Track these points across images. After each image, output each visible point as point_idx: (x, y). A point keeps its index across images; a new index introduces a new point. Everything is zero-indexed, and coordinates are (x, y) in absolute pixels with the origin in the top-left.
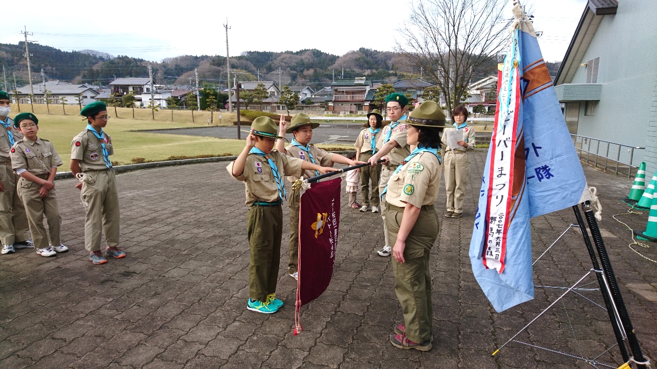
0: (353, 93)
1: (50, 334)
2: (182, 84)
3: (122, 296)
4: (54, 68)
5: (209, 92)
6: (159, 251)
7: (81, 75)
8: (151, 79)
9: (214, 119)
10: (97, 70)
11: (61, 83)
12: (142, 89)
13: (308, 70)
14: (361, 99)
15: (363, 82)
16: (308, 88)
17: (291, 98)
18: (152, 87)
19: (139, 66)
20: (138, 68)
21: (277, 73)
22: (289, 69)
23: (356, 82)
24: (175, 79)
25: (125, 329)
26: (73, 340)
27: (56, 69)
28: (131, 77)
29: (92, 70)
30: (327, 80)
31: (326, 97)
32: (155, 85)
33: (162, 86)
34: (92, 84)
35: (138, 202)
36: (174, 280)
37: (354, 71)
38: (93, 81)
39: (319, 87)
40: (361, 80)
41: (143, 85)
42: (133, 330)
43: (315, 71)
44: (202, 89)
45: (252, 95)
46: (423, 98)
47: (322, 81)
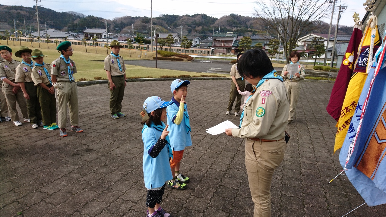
0: (225, 41)
1: (39, 188)
2: (125, 33)
3: (85, 165)
4: (52, 22)
5: (140, 39)
6: (108, 136)
7: (67, 27)
8: (106, 30)
9: (142, 55)
10: (76, 24)
11: (56, 31)
12: (101, 36)
13: (198, 27)
14: (230, 45)
15: (231, 35)
16: (198, 38)
17: (188, 43)
18: (107, 35)
19: (100, 22)
20: (100, 23)
21: (180, 28)
22: (187, 26)
23: (227, 35)
24: (121, 30)
25: (85, 188)
26: (52, 194)
27: (53, 22)
28: (95, 28)
29: (73, 23)
30: (210, 33)
31: (208, 44)
32: (109, 34)
33: (113, 34)
34: (73, 32)
35: (96, 104)
36: (117, 156)
37: (226, 28)
38: (74, 30)
39: (205, 37)
40: (231, 33)
41: (102, 33)
42: (90, 190)
43: (203, 27)
44: (136, 37)
45: (165, 41)
46: (269, 46)
47: (206, 34)
